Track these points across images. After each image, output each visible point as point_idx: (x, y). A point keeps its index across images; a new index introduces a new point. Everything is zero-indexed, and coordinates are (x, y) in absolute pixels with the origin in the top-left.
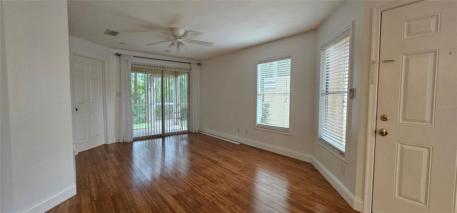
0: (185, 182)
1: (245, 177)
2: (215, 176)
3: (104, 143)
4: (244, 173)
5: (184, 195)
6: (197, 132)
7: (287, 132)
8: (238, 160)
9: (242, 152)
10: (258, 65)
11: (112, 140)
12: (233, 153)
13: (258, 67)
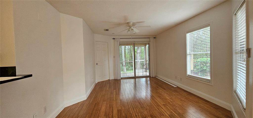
0: (128, 104)
1: (164, 110)
2: (146, 104)
3: (109, 79)
4: (165, 106)
5: (123, 111)
6: (154, 77)
7: (209, 82)
8: (167, 97)
9: (174, 93)
10: (187, 34)
11: (112, 78)
12: (167, 92)
13: (187, 35)
